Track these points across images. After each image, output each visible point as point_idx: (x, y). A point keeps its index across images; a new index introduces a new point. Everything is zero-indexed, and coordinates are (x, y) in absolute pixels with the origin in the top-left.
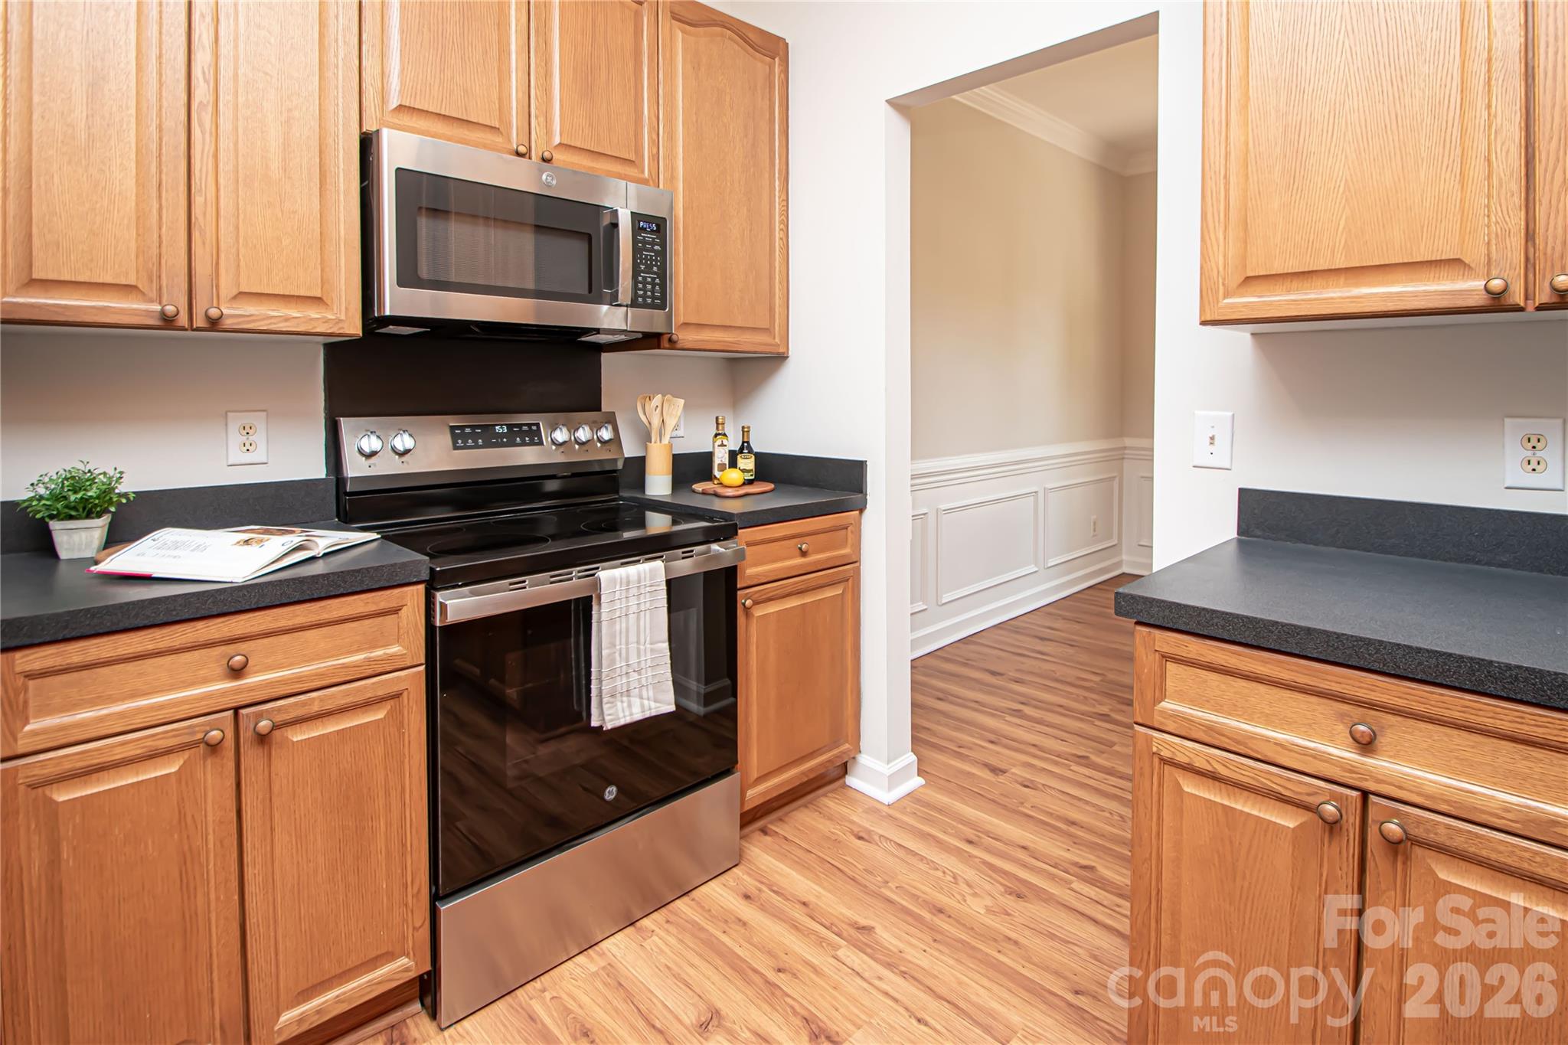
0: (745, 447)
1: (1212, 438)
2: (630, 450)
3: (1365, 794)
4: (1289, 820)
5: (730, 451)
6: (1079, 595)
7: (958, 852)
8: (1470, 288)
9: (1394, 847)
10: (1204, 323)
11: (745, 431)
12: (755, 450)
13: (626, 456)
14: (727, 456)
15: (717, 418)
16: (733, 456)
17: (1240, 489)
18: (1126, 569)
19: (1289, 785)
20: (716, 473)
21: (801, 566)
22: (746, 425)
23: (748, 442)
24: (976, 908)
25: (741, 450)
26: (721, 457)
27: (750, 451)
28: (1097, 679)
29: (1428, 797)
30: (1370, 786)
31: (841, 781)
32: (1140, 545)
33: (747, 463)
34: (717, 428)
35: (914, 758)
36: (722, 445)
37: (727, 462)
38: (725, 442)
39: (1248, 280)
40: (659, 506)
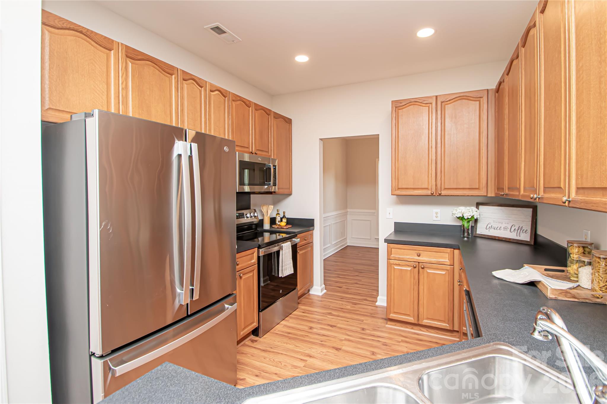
0: (284, 217)
1: (389, 213)
2: (260, 218)
3: (419, 263)
4: (409, 269)
5: (281, 218)
6: (339, 252)
7: (341, 301)
8: (429, 192)
9: (423, 268)
10: (392, 195)
11: (284, 213)
12: (286, 217)
13: (259, 219)
14: (280, 219)
15: (277, 210)
16: (281, 219)
17: (395, 222)
18: (348, 244)
19: (410, 264)
20: (277, 222)
21: (305, 243)
22: (284, 211)
23: (285, 215)
24: (349, 307)
25: (283, 217)
26: (278, 219)
27: (285, 217)
28: (352, 269)
29: (427, 261)
30: (419, 261)
31: (308, 294)
32: (352, 238)
33: (284, 220)
34: (277, 212)
35: (324, 286)
36: (279, 216)
37: (280, 220)
38: (280, 216)
39: (399, 189)
40: (267, 231)
